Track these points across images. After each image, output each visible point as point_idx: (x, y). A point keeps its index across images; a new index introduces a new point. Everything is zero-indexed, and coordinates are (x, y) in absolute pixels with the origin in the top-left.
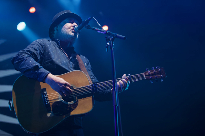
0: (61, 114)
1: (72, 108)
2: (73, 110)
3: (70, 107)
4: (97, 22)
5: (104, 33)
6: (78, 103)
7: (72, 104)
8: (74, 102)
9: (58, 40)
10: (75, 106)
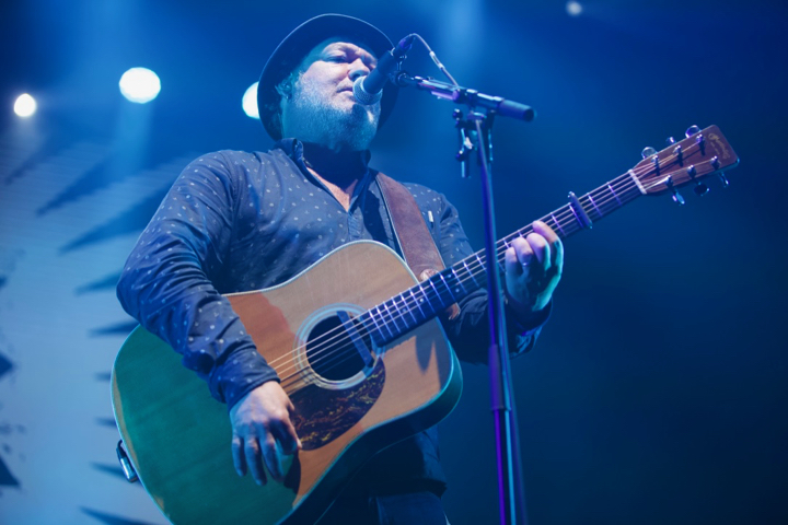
0: (325, 439)
1: (364, 398)
2: (370, 405)
3: (355, 396)
4: (432, 54)
5: (450, 98)
6: (384, 373)
7: (361, 385)
8: (365, 373)
9: (295, 141)
10: (374, 388)
